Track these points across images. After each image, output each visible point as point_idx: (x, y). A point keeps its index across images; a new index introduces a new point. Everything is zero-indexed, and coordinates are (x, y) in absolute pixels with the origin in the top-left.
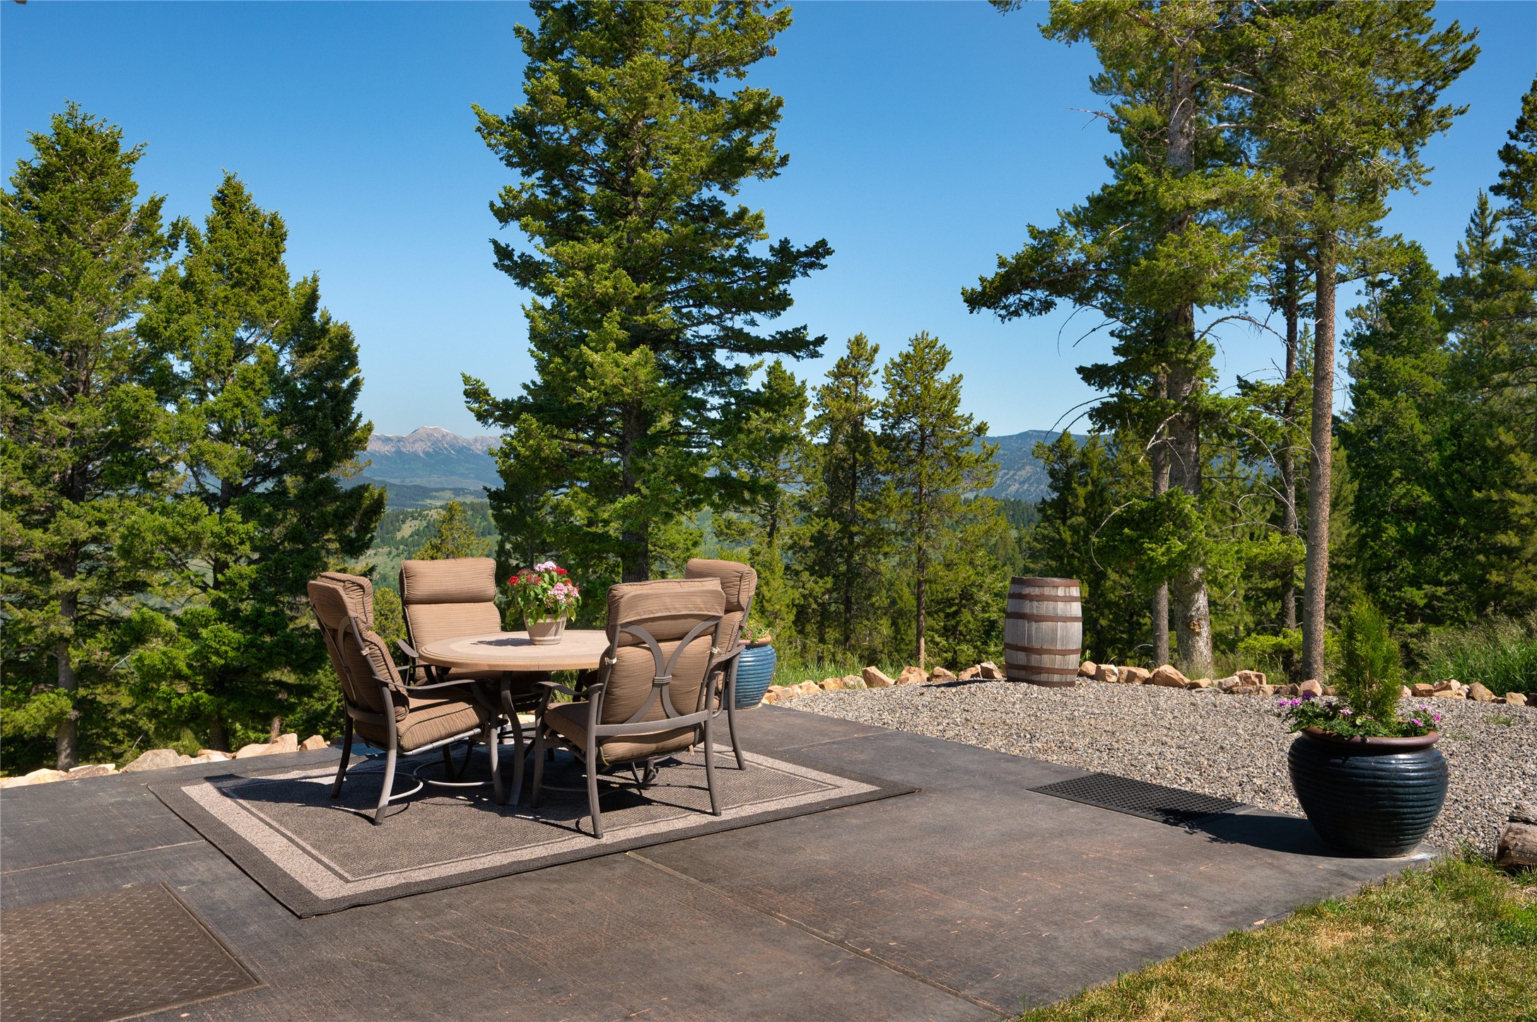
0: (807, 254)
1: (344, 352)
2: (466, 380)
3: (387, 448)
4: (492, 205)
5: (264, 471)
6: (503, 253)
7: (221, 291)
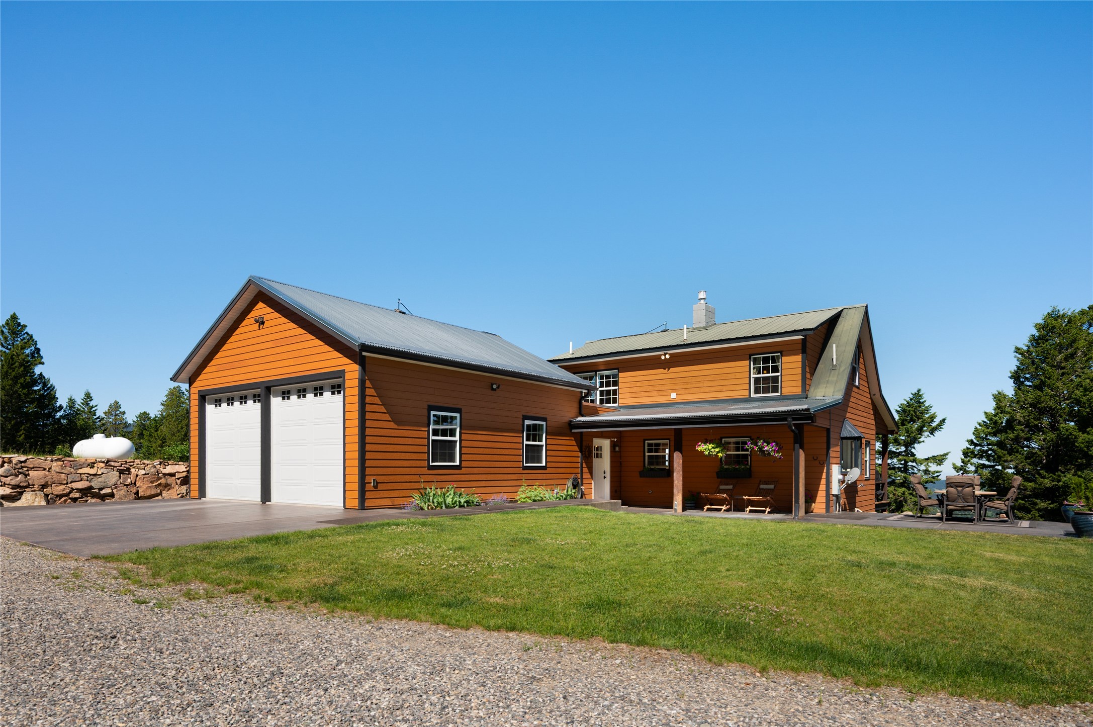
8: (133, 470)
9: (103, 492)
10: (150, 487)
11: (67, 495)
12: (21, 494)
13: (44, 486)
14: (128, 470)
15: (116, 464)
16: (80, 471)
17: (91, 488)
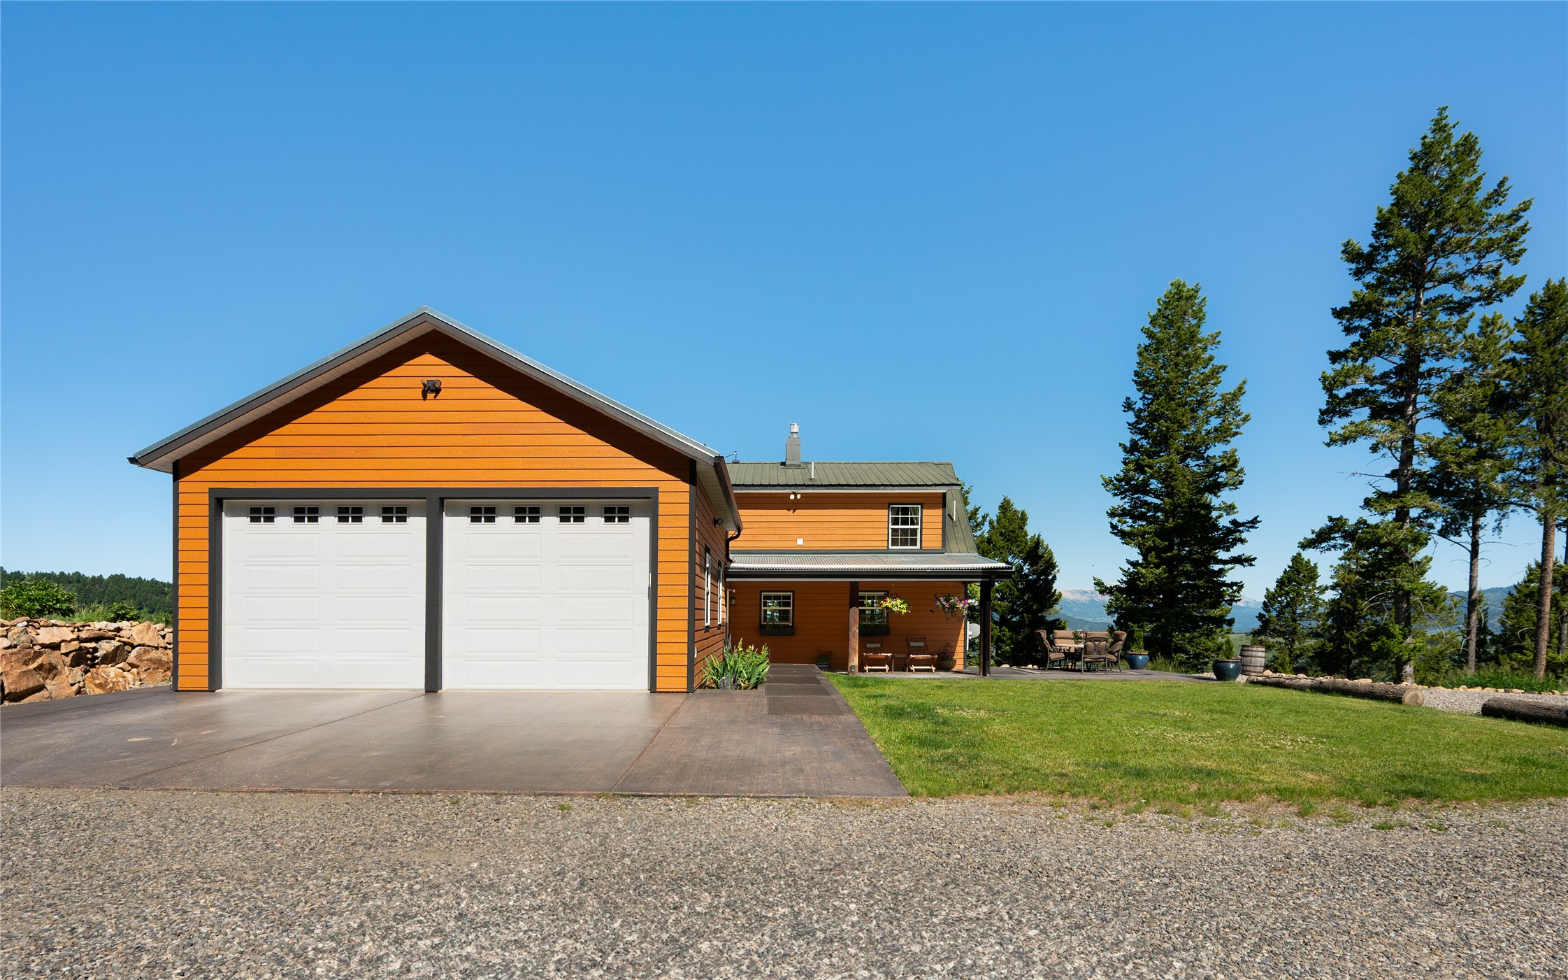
0: (1249, 522)
1: (1051, 565)
2: (1095, 579)
3: (1084, 598)
4: (1107, 512)
5: (1015, 613)
6: (1114, 527)
7: (1002, 543)
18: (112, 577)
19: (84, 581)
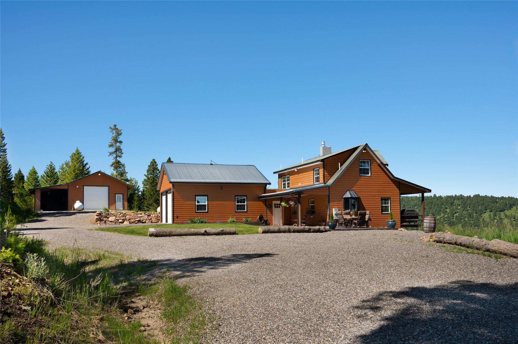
8: (151, 215)
9: (143, 221)
10: (155, 220)
11: (134, 222)
12: (124, 221)
13: (129, 220)
14: (150, 215)
15: (147, 214)
16: (138, 216)
17: (140, 220)
18: (474, 196)
19: (464, 199)
